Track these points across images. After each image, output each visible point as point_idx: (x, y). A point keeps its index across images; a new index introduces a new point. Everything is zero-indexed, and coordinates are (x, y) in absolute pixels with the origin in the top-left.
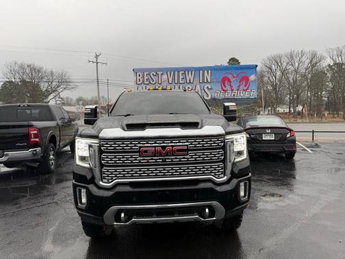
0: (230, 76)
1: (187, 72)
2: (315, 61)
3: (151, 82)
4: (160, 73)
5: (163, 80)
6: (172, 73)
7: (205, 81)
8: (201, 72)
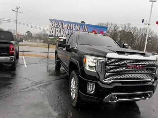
0: (96, 30)
1: (77, 25)
2: (116, 28)
3: (59, 27)
4: (63, 23)
5: (65, 27)
6: (70, 24)
7: (85, 31)
8: (83, 26)
